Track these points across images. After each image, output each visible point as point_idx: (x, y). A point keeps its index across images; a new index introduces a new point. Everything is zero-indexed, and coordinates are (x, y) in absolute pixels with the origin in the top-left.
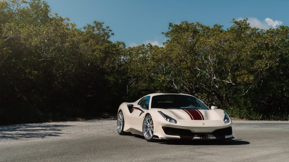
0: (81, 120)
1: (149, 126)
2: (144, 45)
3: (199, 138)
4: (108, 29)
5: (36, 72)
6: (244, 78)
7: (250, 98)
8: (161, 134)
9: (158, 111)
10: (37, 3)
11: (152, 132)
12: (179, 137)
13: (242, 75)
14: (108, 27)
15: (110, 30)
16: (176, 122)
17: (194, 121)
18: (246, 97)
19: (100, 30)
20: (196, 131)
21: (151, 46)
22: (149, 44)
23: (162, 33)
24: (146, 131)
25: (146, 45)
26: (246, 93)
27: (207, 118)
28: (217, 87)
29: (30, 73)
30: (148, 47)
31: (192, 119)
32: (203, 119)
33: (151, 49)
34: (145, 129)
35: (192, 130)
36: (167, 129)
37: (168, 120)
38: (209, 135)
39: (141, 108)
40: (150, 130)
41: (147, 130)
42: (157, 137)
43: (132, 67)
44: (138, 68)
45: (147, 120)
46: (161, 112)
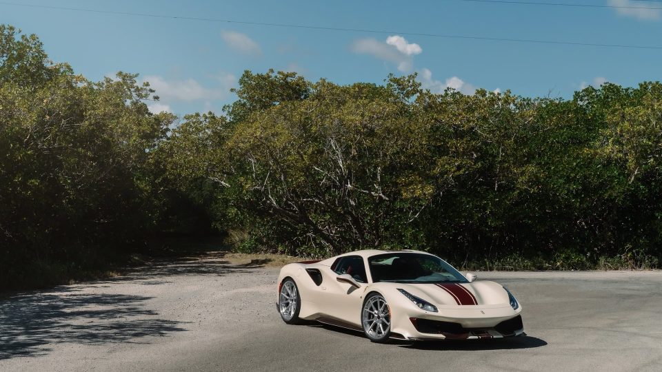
0: (116, 276)
1: (376, 315)
2: (198, 115)
3: (476, 337)
4: (148, 88)
5: (36, 182)
6: (415, 190)
7: (424, 228)
8: (409, 332)
9: (399, 289)
10: (7, 33)
11: (385, 326)
12: (441, 336)
13: (411, 183)
14: (147, 85)
15: (151, 91)
16: (436, 310)
17: (461, 306)
18: (415, 224)
19: (132, 90)
20: (470, 324)
21: (213, 117)
22: (210, 113)
23: (232, 90)
24: (370, 323)
25: (201, 115)
26: (415, 218)
27: (482, 302)
28: (353, 203)
29: (24, 184)
30: (206, 118)
31: (459, 304)
32: (477, 304)
33: (215, 123)
34: (366, 320)
35: (464, 324)
36: (419, 323)
37: (421, 305)
38: (490, 332)
39: (353, 280)
40: (380, 321)
41: (372, 322)
42: (401, 336)
43: (176, 158)
44: (189, 162)
45: (372, 303)
46: (402, 290)
